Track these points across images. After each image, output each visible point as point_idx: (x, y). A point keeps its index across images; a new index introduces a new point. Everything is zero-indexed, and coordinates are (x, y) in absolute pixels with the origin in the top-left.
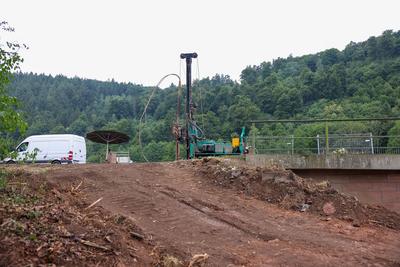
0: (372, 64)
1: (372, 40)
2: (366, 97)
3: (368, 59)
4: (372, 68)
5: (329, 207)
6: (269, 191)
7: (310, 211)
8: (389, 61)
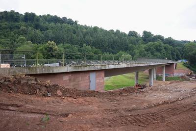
0: (6, 23)
1: (6, 12)
2: (3, 37)
3: (4, 20)
4: (6, 24)
5: (59, 92)
6: (27, 88)
7: (52, 95)
8: (13, 23)
